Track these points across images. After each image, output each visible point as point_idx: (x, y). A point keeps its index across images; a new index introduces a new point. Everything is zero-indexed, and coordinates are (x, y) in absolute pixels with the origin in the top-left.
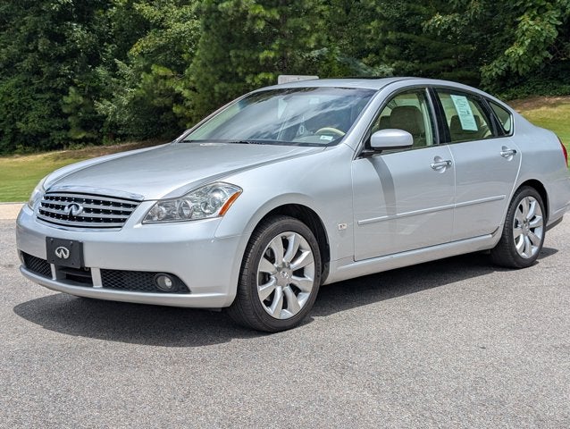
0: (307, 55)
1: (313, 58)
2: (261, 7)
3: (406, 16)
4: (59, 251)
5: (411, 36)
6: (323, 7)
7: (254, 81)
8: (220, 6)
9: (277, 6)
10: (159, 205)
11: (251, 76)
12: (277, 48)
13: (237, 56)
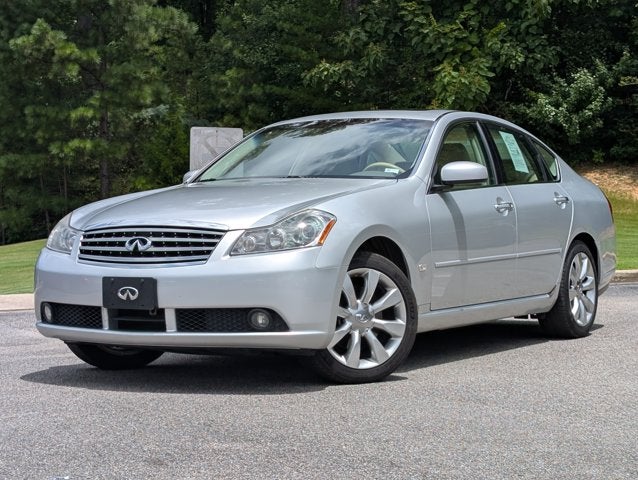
0: (136, 115)
1: (144, 120)
2: (73, 45)
3: (277, 63)
4: (123, 292)
5: (285, 91)
6: (156, 48)
7: (62, 151)
8: (12, 42)
9: (95, 45)
10: (246, 235)
11: (58, 144)
12: (97, 103)
13: (37, 116)
